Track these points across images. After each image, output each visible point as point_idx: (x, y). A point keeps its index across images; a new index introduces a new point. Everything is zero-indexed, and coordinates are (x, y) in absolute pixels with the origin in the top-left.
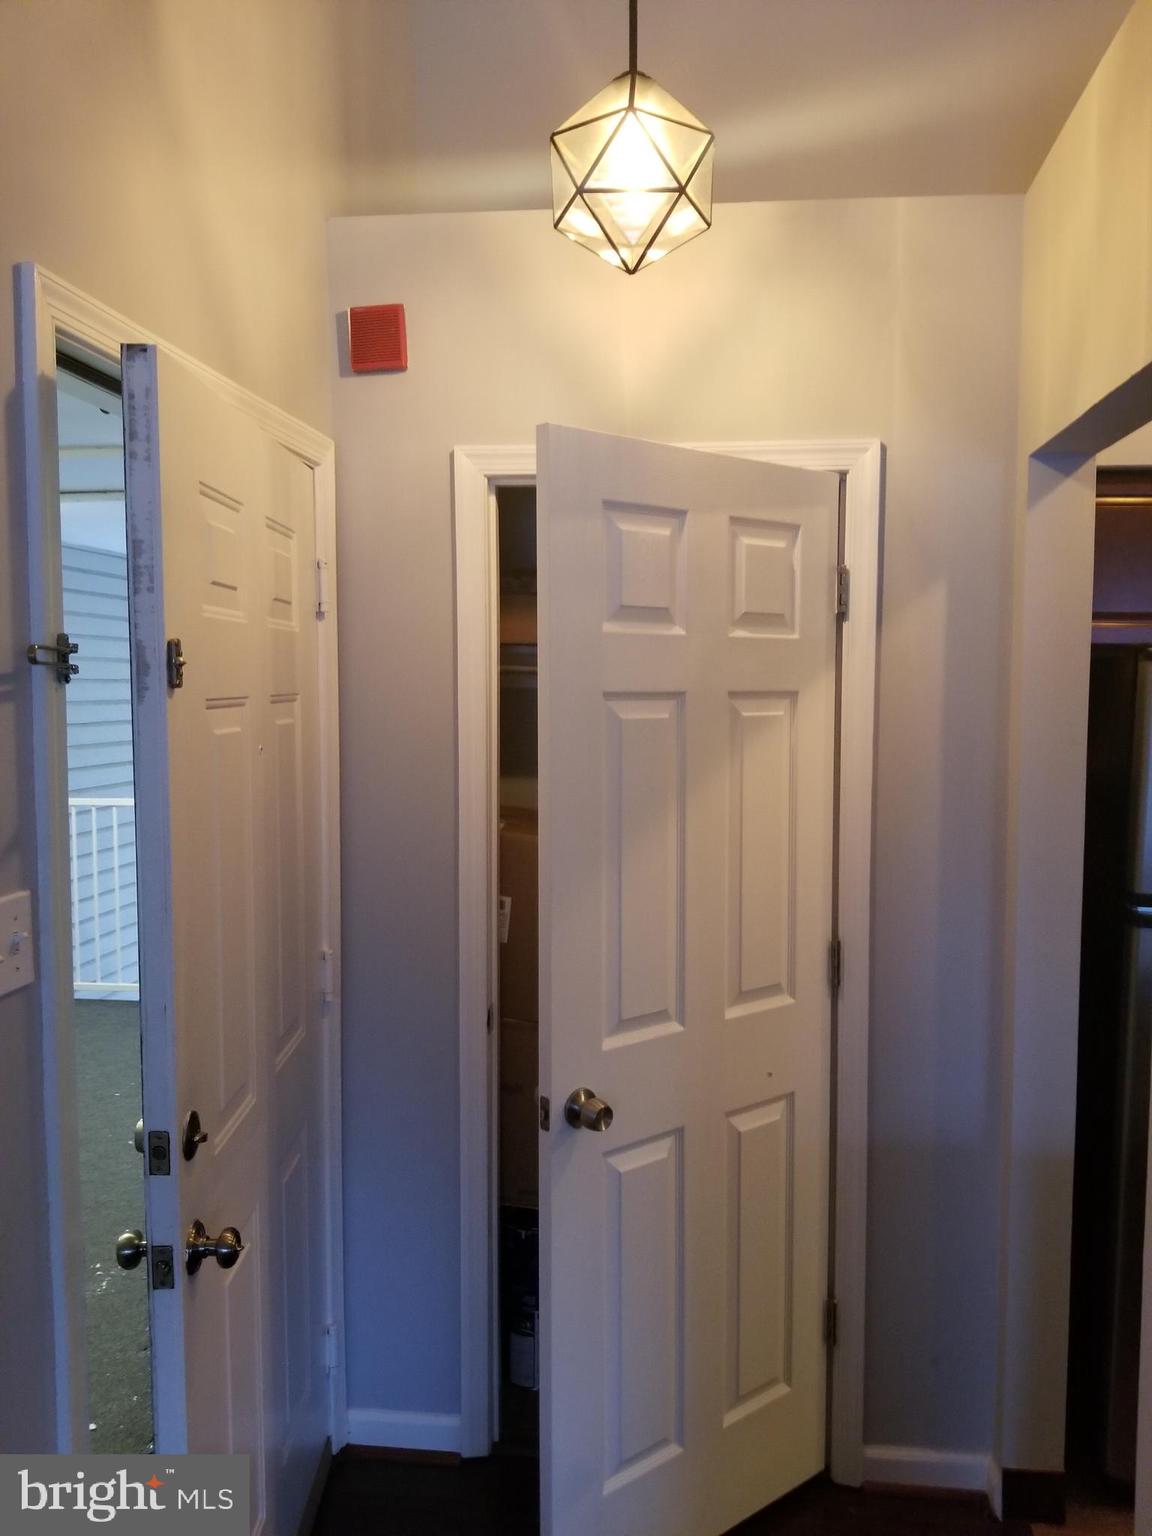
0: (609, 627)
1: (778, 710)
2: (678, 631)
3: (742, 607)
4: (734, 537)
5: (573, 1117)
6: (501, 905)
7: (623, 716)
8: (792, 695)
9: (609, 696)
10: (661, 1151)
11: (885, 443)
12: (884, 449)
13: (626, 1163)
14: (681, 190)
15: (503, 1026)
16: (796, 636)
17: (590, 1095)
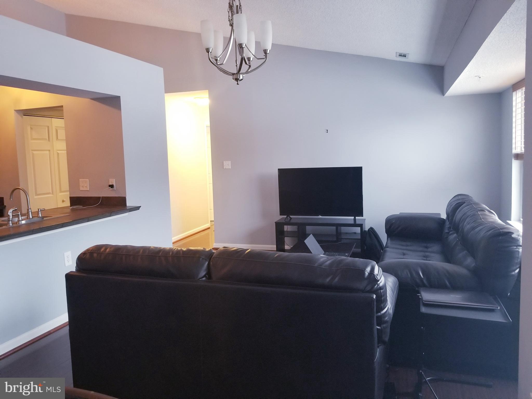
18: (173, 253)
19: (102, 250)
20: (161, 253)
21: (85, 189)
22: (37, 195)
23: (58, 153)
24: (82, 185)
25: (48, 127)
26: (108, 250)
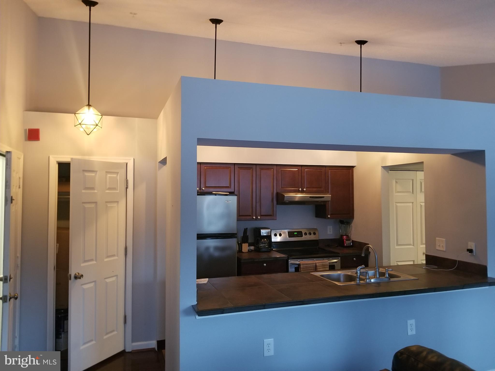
0: (83, 191)
1: (115, 205)
2: (96, 191)
3: (108, 187)
4: (106, 175)
5: (76, 278)
6: (57, 245)
7: (85, 206)
8: (118, 202)
9: (83, 203)
10: (92, 285)
11: (135, 158)
12: (134, 159)
13: (85, 287)
14: (97, 125)
15: (56, 271)
16: (118, 191)
17: (78, 273)
21: (441, 249)
22: (398, 245)
23: (422, 205)
24: (438, 244)
25: (413, 180)
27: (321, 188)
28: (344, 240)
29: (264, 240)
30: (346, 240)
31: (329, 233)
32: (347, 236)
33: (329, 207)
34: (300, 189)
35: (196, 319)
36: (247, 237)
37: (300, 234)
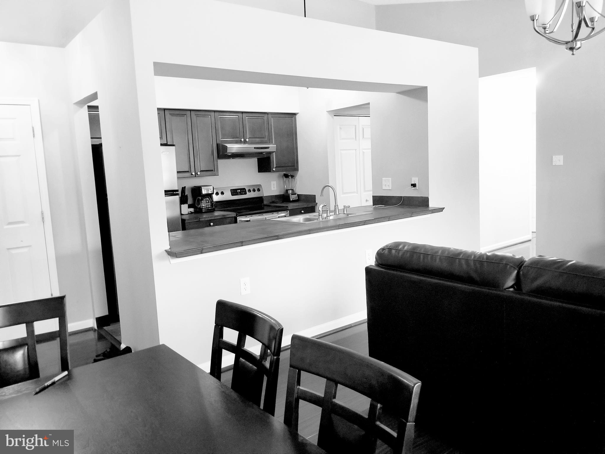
8: (19, 156)
12: (39, 100)
16: (19, 142)
18: (475, 257)
19: (400, 247)
20: (461, 256)
21: (387, 188)
22: (343, 193)
24: (385, 184)
25: (355, 126)
26: (406, 248)
27: (264, 138)
28: (289, 194)
29: (206, 199)
30: (292, 194)
31: (273, 189)
32: (292, 190)
33: (274, 159)
34: (243, 140)
35: (171, 264)
36: (187, 196)
37: (243, 191)
